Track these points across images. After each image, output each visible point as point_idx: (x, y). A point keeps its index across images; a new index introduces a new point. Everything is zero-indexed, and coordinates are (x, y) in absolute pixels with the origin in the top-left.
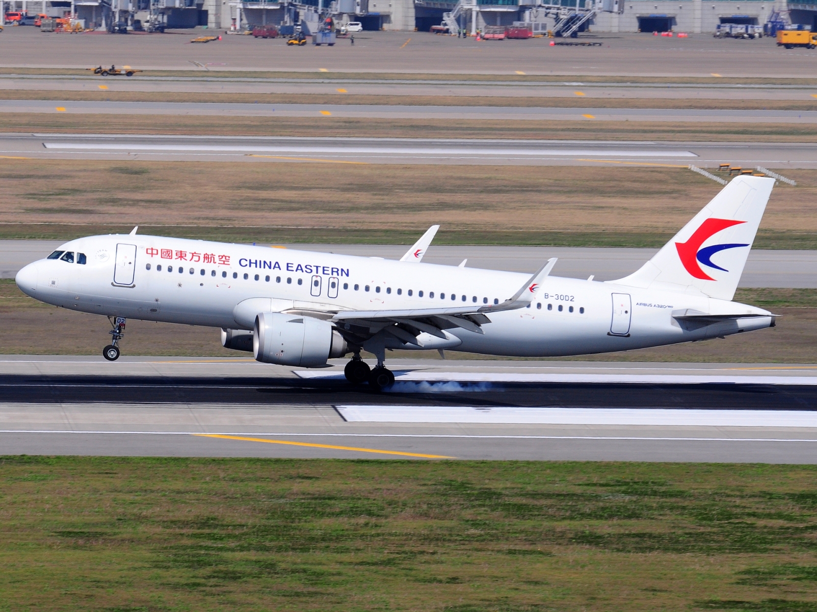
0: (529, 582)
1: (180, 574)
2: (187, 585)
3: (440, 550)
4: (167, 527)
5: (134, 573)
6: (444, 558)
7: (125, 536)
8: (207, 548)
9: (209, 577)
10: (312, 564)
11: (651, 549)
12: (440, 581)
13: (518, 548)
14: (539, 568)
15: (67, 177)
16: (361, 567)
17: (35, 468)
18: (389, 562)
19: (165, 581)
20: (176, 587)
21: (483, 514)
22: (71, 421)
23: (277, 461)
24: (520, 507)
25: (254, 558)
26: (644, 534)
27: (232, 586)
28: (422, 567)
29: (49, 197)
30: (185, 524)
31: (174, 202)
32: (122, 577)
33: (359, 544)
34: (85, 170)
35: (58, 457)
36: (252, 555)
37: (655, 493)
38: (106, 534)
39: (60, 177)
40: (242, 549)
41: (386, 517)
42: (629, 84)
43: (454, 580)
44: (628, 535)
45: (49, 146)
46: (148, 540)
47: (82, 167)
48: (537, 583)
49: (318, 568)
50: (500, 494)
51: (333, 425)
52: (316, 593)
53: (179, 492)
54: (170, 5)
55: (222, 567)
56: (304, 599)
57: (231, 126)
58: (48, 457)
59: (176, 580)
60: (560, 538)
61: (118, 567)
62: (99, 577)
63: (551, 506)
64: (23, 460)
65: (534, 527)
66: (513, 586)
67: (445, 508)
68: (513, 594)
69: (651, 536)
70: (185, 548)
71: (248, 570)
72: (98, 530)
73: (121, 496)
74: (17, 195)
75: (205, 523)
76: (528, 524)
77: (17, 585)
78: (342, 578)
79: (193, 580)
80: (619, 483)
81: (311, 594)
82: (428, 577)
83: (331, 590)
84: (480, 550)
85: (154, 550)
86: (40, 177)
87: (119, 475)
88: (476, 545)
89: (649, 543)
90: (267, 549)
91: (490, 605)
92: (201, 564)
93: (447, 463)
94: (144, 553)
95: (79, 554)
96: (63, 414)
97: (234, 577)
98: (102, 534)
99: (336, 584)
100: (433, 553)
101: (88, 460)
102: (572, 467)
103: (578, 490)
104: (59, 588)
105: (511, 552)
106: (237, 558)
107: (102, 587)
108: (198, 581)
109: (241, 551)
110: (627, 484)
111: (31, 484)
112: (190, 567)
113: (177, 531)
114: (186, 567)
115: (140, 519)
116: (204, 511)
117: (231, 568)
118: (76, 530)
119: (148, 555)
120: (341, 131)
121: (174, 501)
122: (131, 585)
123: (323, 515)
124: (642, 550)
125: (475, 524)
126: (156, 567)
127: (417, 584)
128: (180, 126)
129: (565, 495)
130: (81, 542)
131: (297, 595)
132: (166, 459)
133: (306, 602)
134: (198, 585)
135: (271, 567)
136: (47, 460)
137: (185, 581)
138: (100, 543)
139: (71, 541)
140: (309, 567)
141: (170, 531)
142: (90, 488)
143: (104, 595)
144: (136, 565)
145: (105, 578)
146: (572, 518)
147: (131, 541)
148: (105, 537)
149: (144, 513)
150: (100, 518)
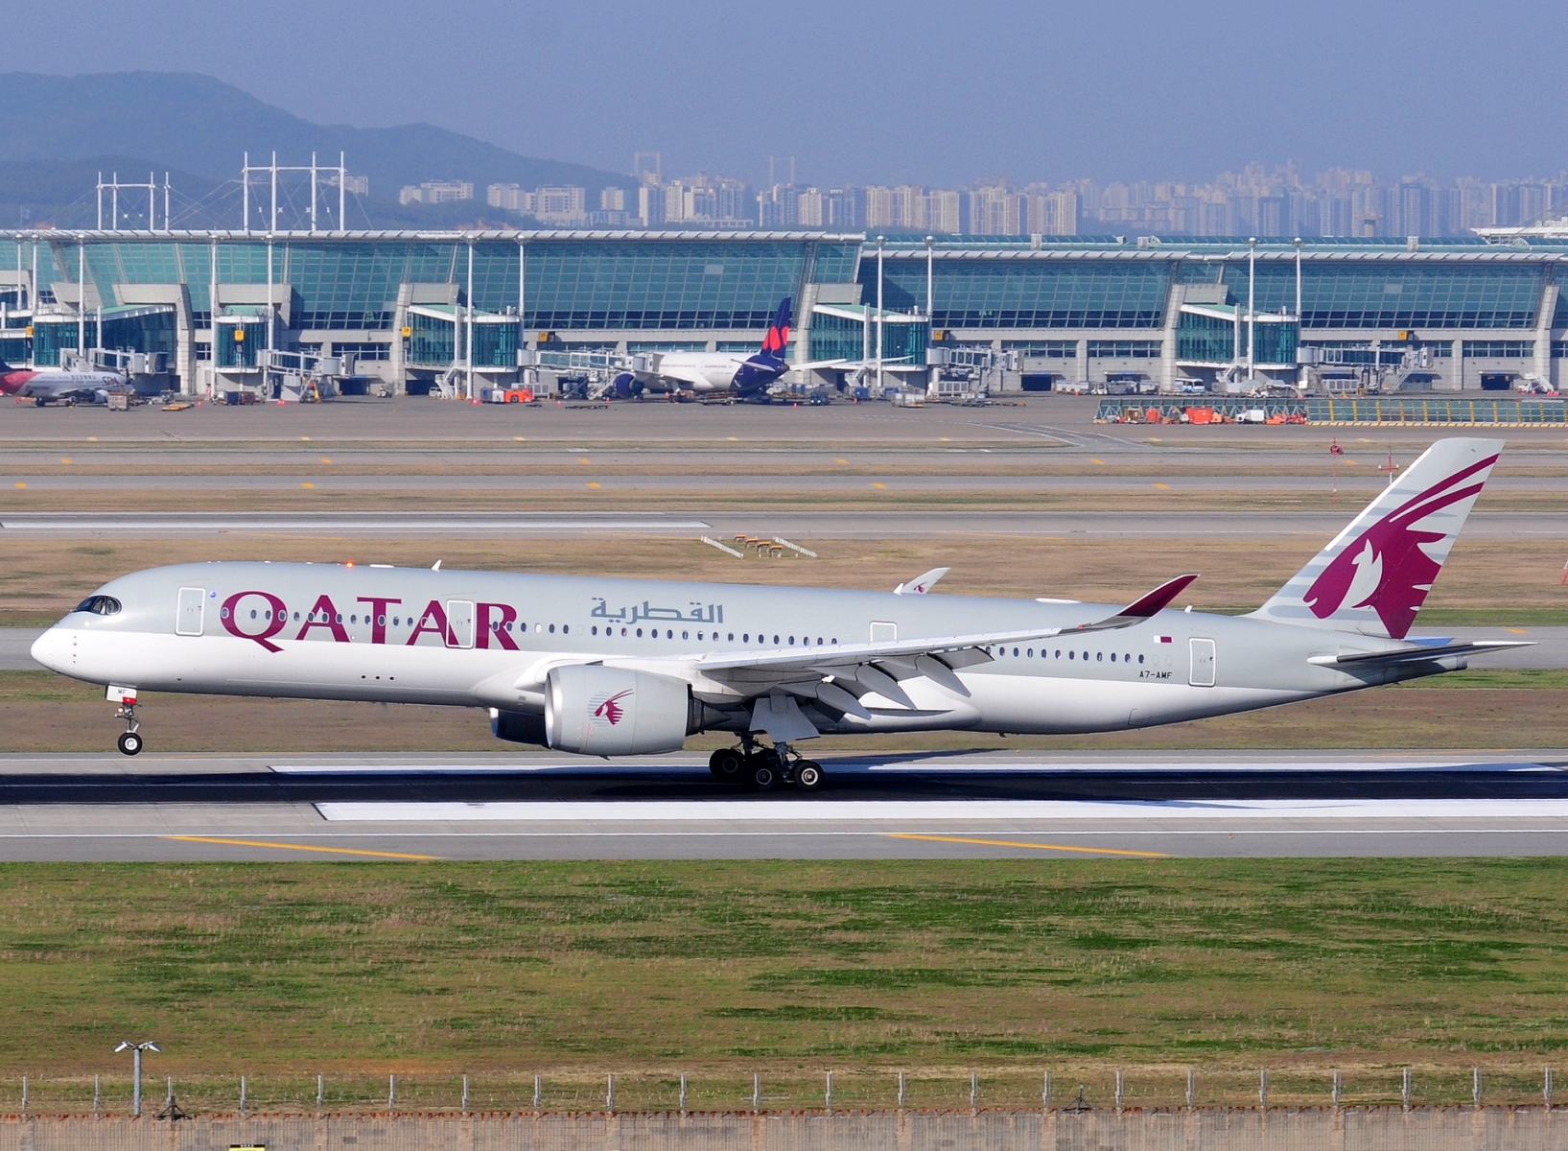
0: (525, 992)
1: (146, 989)
2: (154, 1000)
3: (428, 959)
4: (133, 938)
5: (96, 988)
6: (433, 967)
7: (85, 948)
8: (174, 960)
9: (178, 991)
10: (289, 976)
11: (657, 954)
12: (429, 993)
13: (513, 955)
14: (537, 977)
15: (27, 558)
16: (343, 979)
18: (372, 973)
19: (130, 996)
20: (141, 1002)
21: (479, 918)
22: (27, 824)
23: (251, 864)
24: (515, 911)
25: (226, 970)
26: (651, 938)
27: (203, 1001)
28: (408, 978)
29: (7, 581)
30: (152, 934)
32: (83, 993)
33: (340, 952)
34: (45, 551)
35: (13, 864)
36: (225, 966)
37: (662, 894)
38: (65, 946)
39: (17, 559)
40: (213, 960)
41: (370, 924)
42: (637, 450)
43: (443, 991)
44: (634, 939)
45: (7, 525)
46: (113, 951)
47: (42, 548)
48: (533, 993)
49: (296, 981)
50: (494, 897)
51: (311, 824)
52: (293, 1008)
53: (144, 899)
54: (140, 371)
55: (191, 980)
56: (281, 1014)
57: (205, 500)
59: (143, 995)
60: (559, 946)
61: (80, 982)
62: (58, 993)
63: (549, 909)
65: (530, 932)
66: (508, 997)
67: (433, 914)
68: (506, 1006)
69: (657, 940)
70: (149, 960)
71: (220, 983)
72: (58, 942)
73: (82, 905)
75: (175, 933)
76: (524, 930)
78: (322, 990)
79: (160, 995)
80: (623, 883)
81: (288, 1009)
82: (416, 988)
83: (310, 1003)
84: (473, 958)
85: (118, 963)
87: (80, 882)
88: (468, 953)
89: (655, 948)
90: (240, 960)
91: (482, 1018)
92: (170, 976)
93: (436, 864)
94: (108, 965)
95: (35, 967)
96: (18, 816)
97: (205, 991)
98: (61, 946)
99: (315, 997)
100: (422, 962)
101: (46, 866)
102: (571, 866)
103: (580, 891)
104: (17, 1005)
105: (505, 960)
106: (208, 970)
107: (62, 1004)
108: (165, 995)
109: (212, 962)
110: (632, 884)
112: (155, 980)
113: (144, 942)
114: (152, 981)
115: (105, 930)
116: (171, 920)
117: (201, 981)
118: (33, 942)
119: (112, 968)
120: (323, 504)
121: (140, 911)
122: (93, 1001)
123: (300, 922)
124: (650, 955)
125: (467, 930)
126: (120, 981)
127: (403, 996)
128: (149, 501)
129: (564, 898)
130: (38, 955)
131: (274, 1009)
132: (130, 864)
133: (284, 1017)
134: (166, 1000)
135: (243, 980)
137: (152, 996)
138: (59, 956)
139: (28, 954)
140: (285, 979)
141: (135, 942)
142: (48, 896)
143: (64, 1012)
144: (98, 979)
145: (65, 994)
146: (572, 922)
147: (93, 953)
148: (64, 949)
149: (106, 923)
150: (60, 929)
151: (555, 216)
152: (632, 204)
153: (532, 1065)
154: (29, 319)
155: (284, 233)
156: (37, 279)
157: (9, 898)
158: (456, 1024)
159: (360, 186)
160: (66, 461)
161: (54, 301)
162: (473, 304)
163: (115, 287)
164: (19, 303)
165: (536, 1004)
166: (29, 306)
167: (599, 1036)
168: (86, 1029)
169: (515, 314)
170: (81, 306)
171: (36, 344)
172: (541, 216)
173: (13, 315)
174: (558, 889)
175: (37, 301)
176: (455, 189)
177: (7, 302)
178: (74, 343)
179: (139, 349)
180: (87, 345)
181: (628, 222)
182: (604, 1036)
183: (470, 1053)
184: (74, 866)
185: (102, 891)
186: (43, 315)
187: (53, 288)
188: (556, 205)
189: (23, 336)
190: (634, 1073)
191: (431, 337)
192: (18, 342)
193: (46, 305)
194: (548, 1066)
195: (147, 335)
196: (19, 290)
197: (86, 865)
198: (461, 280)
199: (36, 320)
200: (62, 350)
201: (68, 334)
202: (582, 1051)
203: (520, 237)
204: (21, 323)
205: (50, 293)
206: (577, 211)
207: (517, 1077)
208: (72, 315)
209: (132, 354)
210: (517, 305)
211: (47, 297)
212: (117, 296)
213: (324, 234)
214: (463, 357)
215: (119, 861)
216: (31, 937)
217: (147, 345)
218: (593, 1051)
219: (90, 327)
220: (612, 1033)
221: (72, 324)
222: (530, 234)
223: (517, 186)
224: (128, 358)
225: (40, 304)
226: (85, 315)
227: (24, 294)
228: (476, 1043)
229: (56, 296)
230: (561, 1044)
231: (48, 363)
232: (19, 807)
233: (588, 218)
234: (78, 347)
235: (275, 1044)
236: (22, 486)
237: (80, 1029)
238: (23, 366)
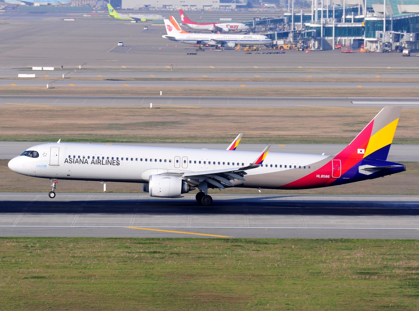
1: (411, 291)
2: (415, 295)
4: (406, 270)
5: (391, 290)
7: (387, 274)
15: (362, 116)
17: (347, 244)
19: (405, 294)
20: (410, 296)
22: (363, 224)
29: (354, 125)
30: (413, 269)
31: (409, 127)
32: (386, 292)
34: (370, 113)
35: (358, 240)
38: (379, 273)
39: (359, 116)
45: (354, 102)
46: (398, 275)
47: (368, 112)
53: (411, 255)
54: (408, 40)
58: (353, 240)
59: (410, 293)
61: (384, 288)
62: (375, 292)
64: (341, 241)
70: (413, 279)
72: (375, 271)
73: (386, 256)
74: (340, 124)
77: (339, 295)
85: (400, 280)
86: (350, 116)
87: (385, 247)
94: (396, 281)
95: (366, 282)
96: (359, 220)
98: (377, 273)
101: (370, 241)
104: (358, 297)
107: (377, 297)
111: (345, 251)
112: (416, 288)
113: (411, 272)
114: (414, 288)
115: (394, 267)
118: (366, 272)
121: (409, 259)
122: (390, 296)
126: (401, 288)
128: (412, 93)
130: (367, 277)
132: (405, 240)
136: (353, 241)
137: (414, 294)
138: (376, 277)
139: (363, 276)
141: (407, 272)
142: (372, 253)
143: (378, 300)
144: (392, 287)
145: (378, 292)
147: (390, 276)
148: (378, 274)
149: (395, 264)
150: (376, 266)
154: (363, 19)
156: (367, 3)
157: (355, 254)
160: (378, 76)
161: (373, 11)
163: (398, 6)
164: (359, 12)
166: (363, 14)
168: (387, 307)
170: (384, 14)
171: (366, 29)
173: (357, 17)
175: (367, 12)
177: (354, 12)
178: (381, 29)
179: (408, 32)
180: (387, 29)
184: (382, 241)
185: (393, 251)
186: (369, 17)
187: (373, 6)
189: (361, 25)
192: (358, 28)
193: (370, 13)
195: (411, 25)
196: (359, 7)
197: (387, 241)
199: (366, 19)
200: (377, 32)
201: (379, 25)
204: (360, 20)
205: (372, 8)
208: (380, 17)
209: (405, 33)
211: (370, 10)
212: (399, 9)
215: (400, 239)
216: (364, 269)
217: (411, 30)
219: (388, 22)
221: (381, 21)
224: (403, 35)
225: (368, 12)
226: (386, 17)
227: (361, 8)
229: (374, 9)
231: (370, 37)
232: (360, 217)
234: (383, 30)
236: (360, 87)
237: (384, 307)
238: (360, 38)
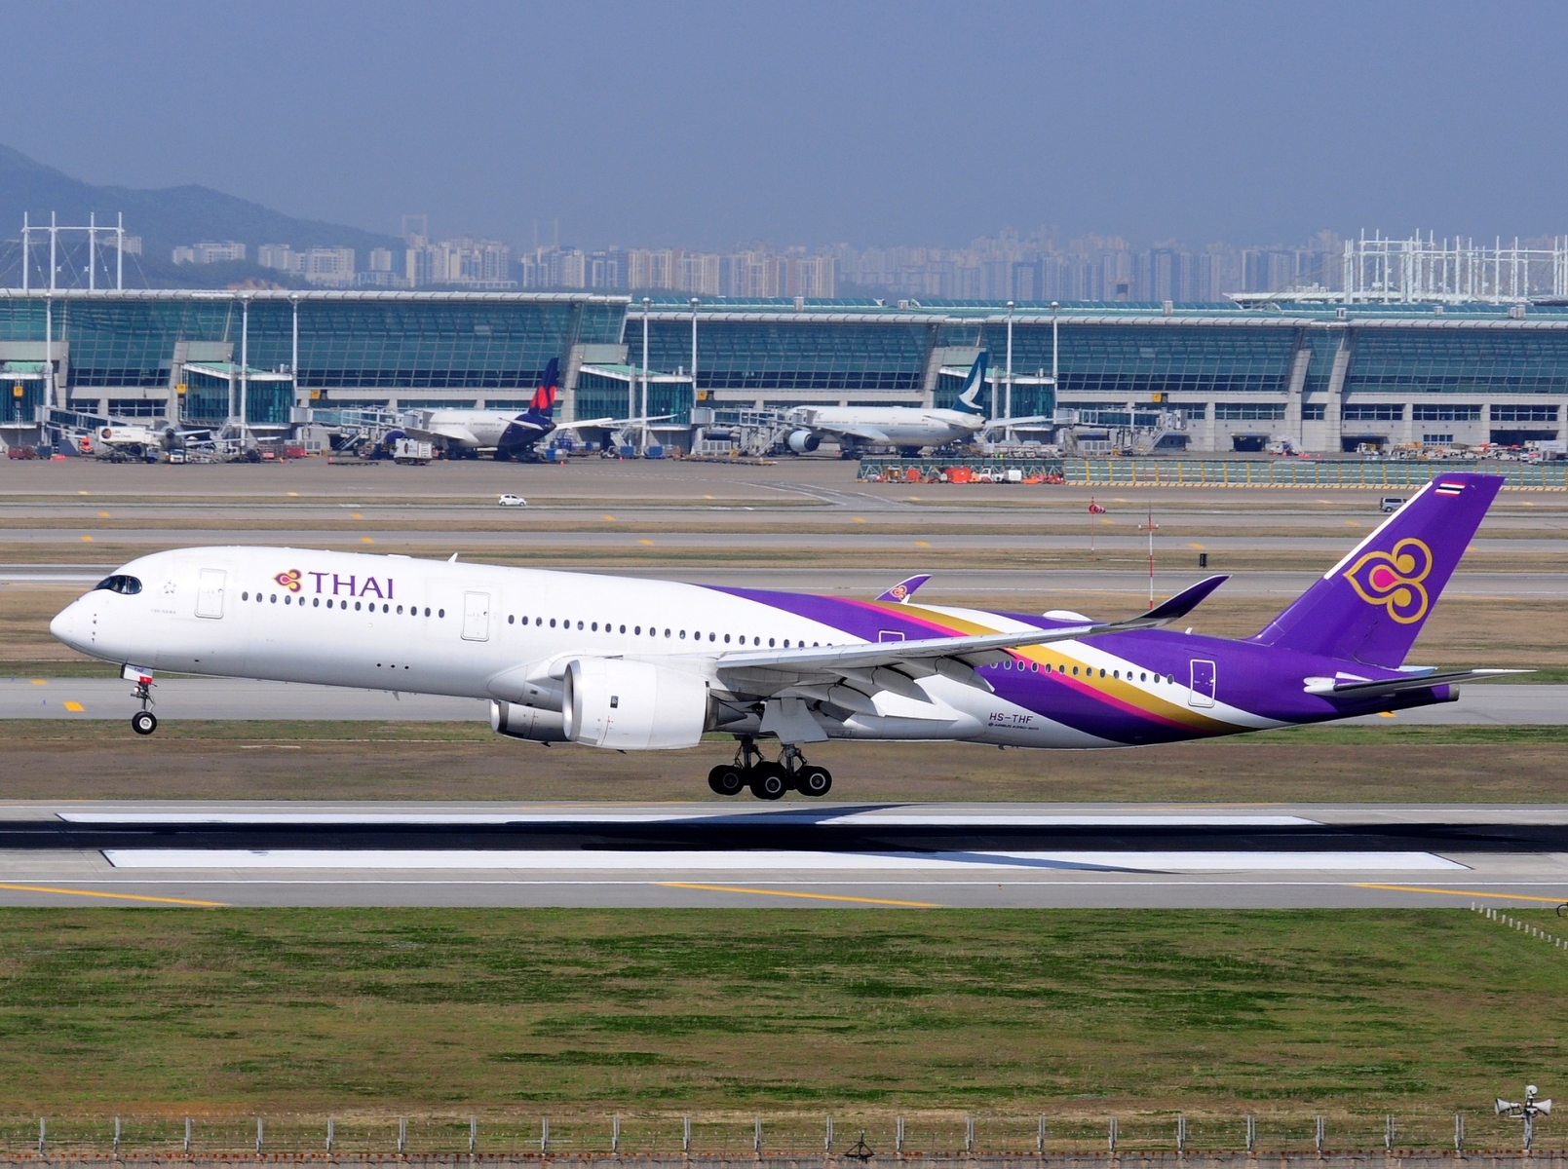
0: (312, 1036)
3: (217, 1003)
6: (222, 1011)
10: (80, 1019)
11: (441, 1000)
12: (218, 1037)
13: (299, 1000)
14: (322, 1022)
16: (133, 1022)
18: (162, 1017)
21: (262, 964)
23: (42, 910)
24: (301, 957)
25: (19, 1014)
26: (433, 984)
28: (197, 1021)
33: (131, 997)
36: (17, 1011)
37: (445, 941)
41: (159, 969)
42: (408, 505)
43: (232, 1035)
44: (417, 985)
48: (320, 1037)
49: (87, 1024)
50: (280, 943)
51: (100, 871)
52: (85, 1050)
56: (73, 1057)
60: (344, 990)
63: (334, 955)
65: (316, 978)
66: (295, 1041)
67: (221, 959)
68: (294, 1049)
69: (440, 986)
71: (13, 1025)
76: (310, 975)
78: (113, 1034)
80: (406, 930)
81: (80, 1052)
82: (205, 1032)
83: (102, 1047)
84: (259, 1003)
88: (255, 997)
89: (439, 993)
90: (32, 1004)
91: (271, 1061)
93: (223, 910)
99: (106, 1040)
100: (210, 1006)
102: (356, 914)
103: (363, 938)
105: (292, 1005)
110: (414, 930)
120: (104, 557)
123: (91, 967)
124: (432, 1001)
125: (254, 975)
127: (193, 1040)
129: (348, 944)
131: (66, 1052)
133: (76, 1060)
135: (36, 1023)
140: (77, 1022)
146: (357, 968)
151: (325, 276)
152: (400, 266)
153: (324, 1108)
155: (62, 292)
158: (245, 1067)
159: (135, 246)
162: (247, 362)
165: (321, 1049)
167: (386, 1080)
169: (289, 372)
172: (310, 277)
174: (342, 935)
176: (226, 250)
181: (396, 280)
182: (390, 1079)
183: (260, 1095)
188: (327, 266)
190: (422, 1116)
191: (206, 394)
194: (339, 1108)
198: (236, 339)
202: (370, 1094)
203: (295, 296)
206: (346, 273)
207: (307, 1119)
210: (290, 363)
213: (101, 293)
214: (237, 413)
218: (381, 1094)
220: (398, 1077)
222: (303, 294)
223: (288, 247)
228: (265, 1086)
230: (349, 1088)
233: (356, 278)
235: (67, 1086)
